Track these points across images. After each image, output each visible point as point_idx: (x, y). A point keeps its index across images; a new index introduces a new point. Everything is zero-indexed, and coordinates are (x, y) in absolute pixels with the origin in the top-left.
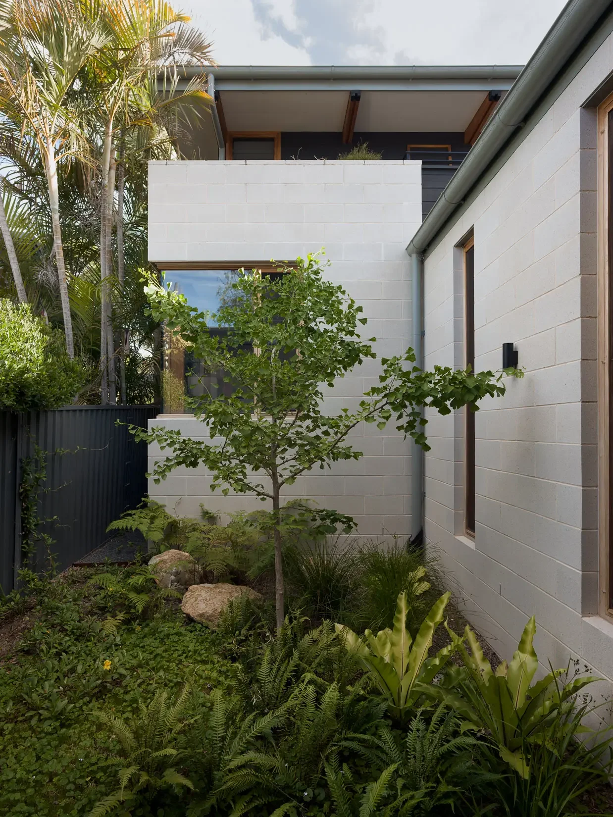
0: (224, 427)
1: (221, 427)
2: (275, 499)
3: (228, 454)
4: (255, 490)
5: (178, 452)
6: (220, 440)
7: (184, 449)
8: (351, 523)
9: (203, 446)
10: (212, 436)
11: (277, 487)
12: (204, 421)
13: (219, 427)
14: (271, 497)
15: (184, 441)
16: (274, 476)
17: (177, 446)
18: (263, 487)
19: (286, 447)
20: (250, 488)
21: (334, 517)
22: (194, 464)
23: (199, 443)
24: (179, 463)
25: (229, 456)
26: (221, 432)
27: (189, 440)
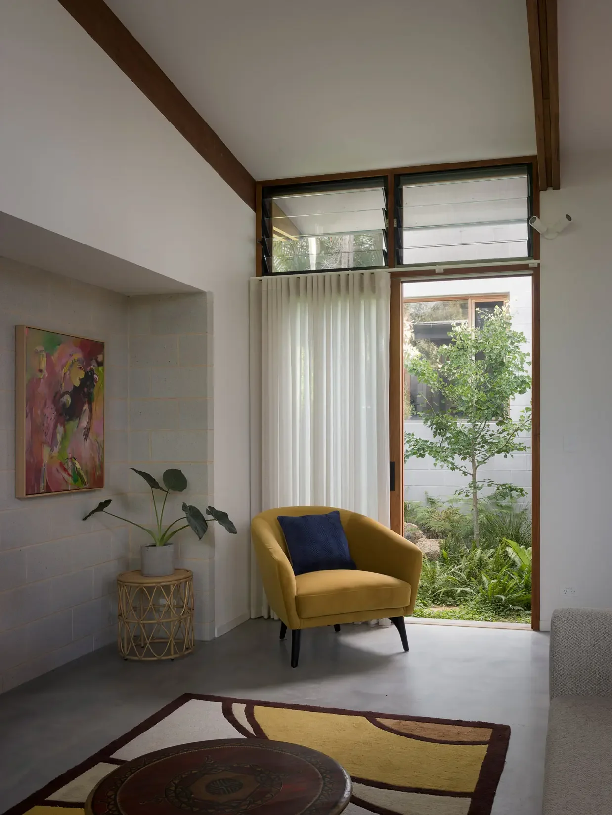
0: (442, 431)
1: (440, 431)
2: (474, 475)
3: (445, 448)
4: (461, 470)
5: (413, 447)
6: (439, 438)
7: (416, 445)
8: (523, 492)
9: (428, 443)
10: (434, 436)
11: (475, 468)
12: (429, 427)
13: (439, 431)
14: (470, 474)
15: (417, 440)
16: (473, 461)
17: (412, 443)
18: (465, 468)
19: (484, 444)
20: (457, 468)
21: (512, 489)
22: (422, 456)
23: (426, 441)
24: (414, 454)
25: (445, 450)
26: (440, 434)
27: (420, 439)
